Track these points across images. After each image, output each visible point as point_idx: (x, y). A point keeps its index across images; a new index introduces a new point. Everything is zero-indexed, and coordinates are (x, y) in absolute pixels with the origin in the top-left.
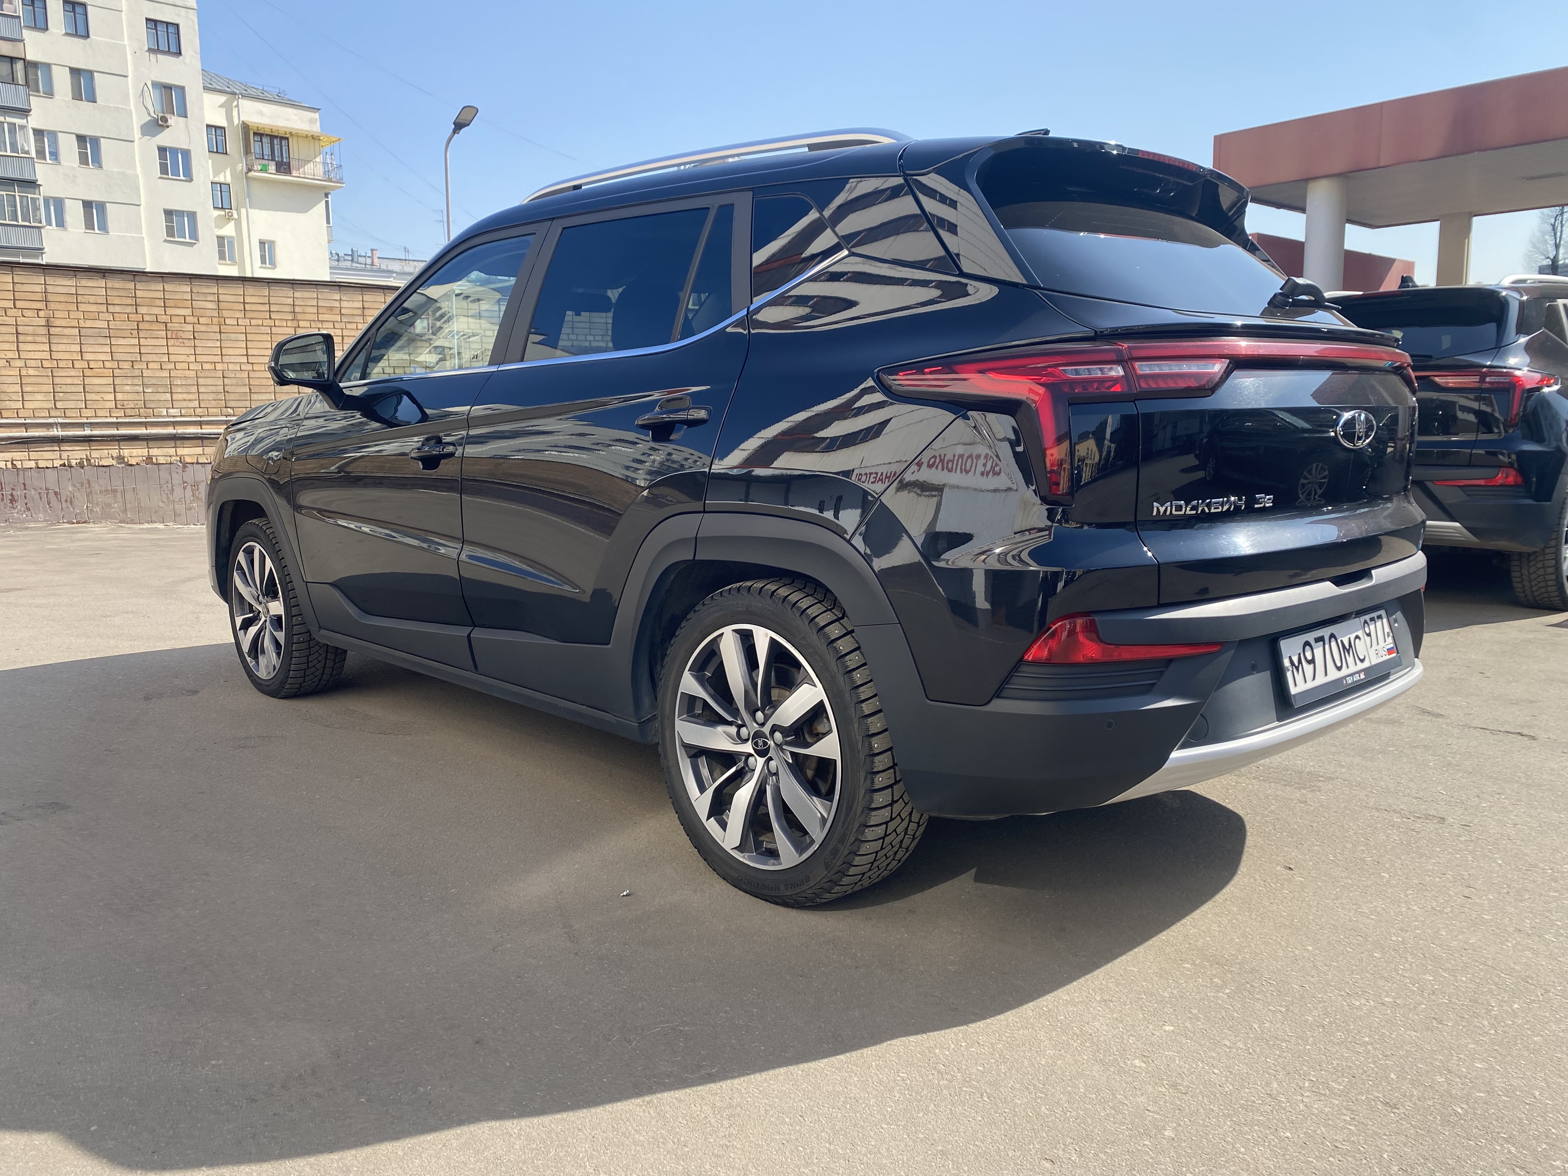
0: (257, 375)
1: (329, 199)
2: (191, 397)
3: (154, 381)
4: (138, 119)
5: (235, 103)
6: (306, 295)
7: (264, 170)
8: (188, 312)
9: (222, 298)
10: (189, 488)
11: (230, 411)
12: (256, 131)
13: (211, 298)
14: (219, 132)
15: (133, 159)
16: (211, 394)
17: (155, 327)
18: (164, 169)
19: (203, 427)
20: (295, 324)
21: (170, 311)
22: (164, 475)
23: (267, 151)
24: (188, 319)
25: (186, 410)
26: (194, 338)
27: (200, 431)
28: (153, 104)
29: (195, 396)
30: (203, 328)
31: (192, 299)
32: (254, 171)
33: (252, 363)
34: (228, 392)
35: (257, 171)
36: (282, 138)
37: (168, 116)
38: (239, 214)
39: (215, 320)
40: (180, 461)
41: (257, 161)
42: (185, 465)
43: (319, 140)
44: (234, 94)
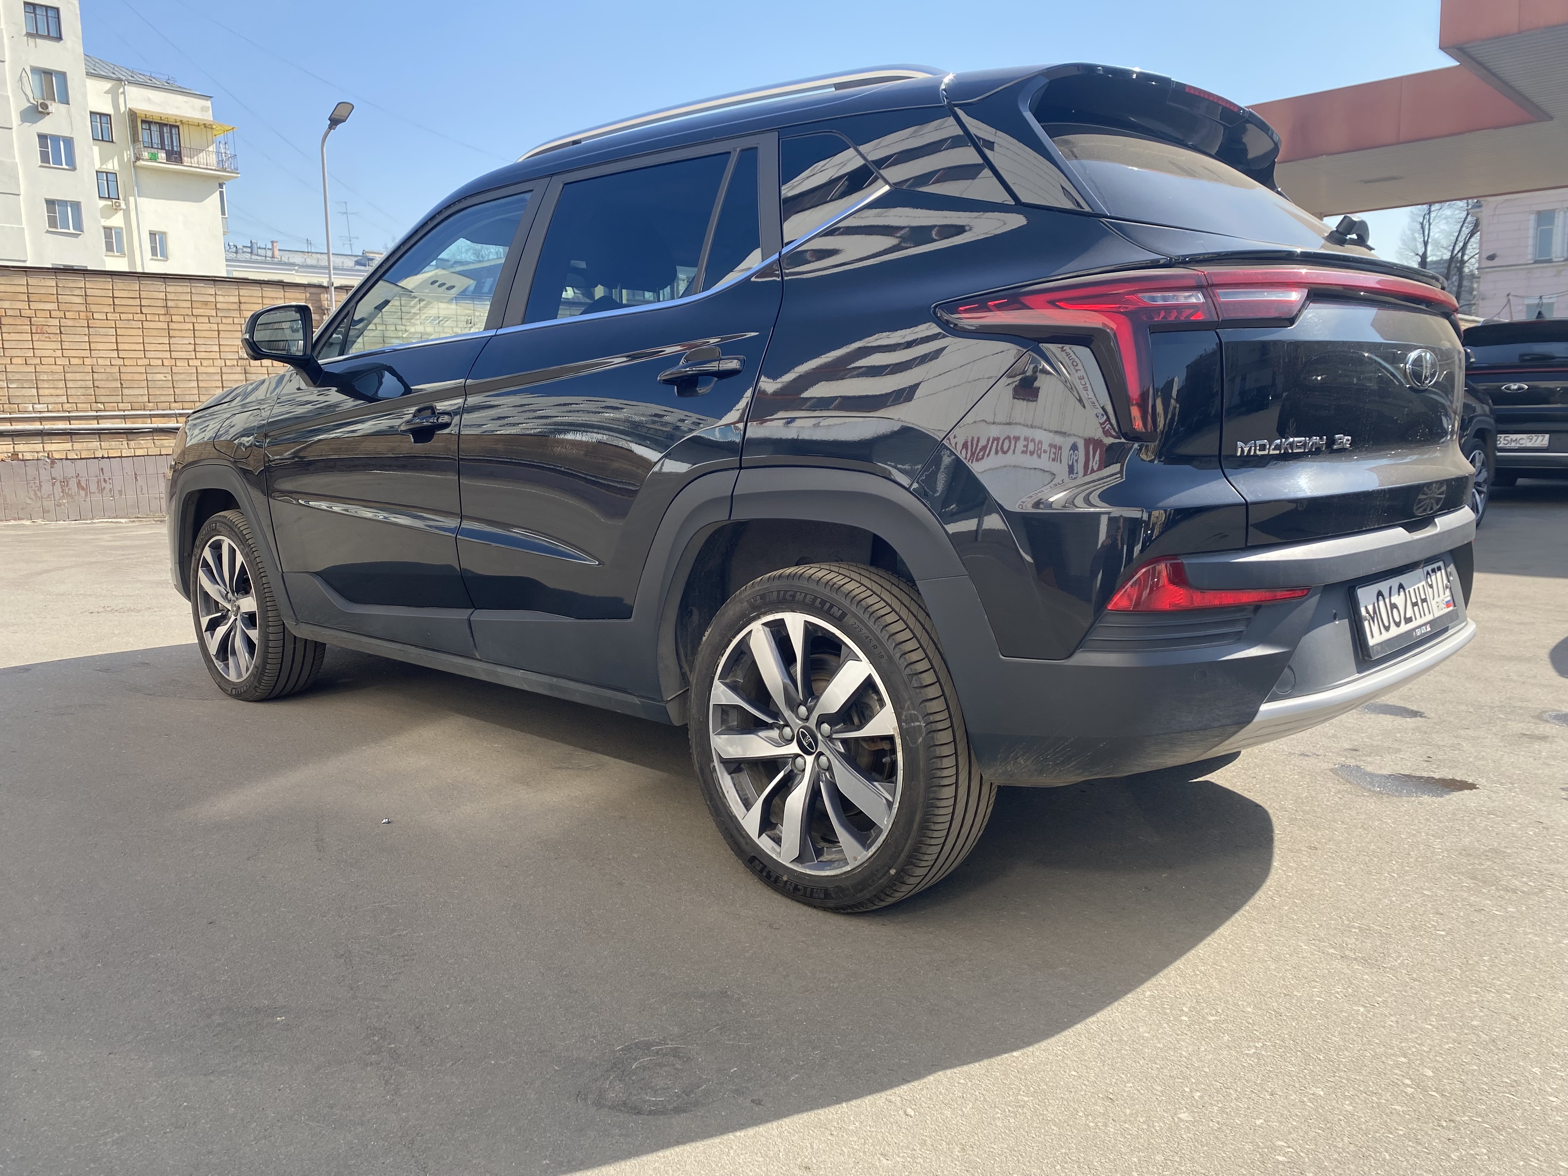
0: (129, 369)
1: (224, 190)
2: (58, 392)
3: (18, 376)
4: (16, 106)
5: (121, 90)
6: (180, 289)
7: (154, 158)
8: (54, 306)
9: (89, 292)
10: (58, 483)
11: (101, 406)
12: (144, 119)
13: (77, 292)
14: (104, 119)
15: (11, 146)
16: (80, 389)
17: (19, 321)
18: (45, 157)
19: (72, 422)
20: (168, 318)
21: (34, 306)
22: (31, 471)
23: (156, 139)
24: (54, 314)
25: (53, 405)
26: (61, 333)
27: (68, 426)
28: (32, 90)
29: (63, 391)
30: (70, 323)
31: (57, 294)
32: (143, 160)
33: (123, 358)
34: (98, 387)
35: (146, 160)
36: (172, 126)
37: (48, 103)
38: (127, 204)
39: (83, 315)
40: (48, 457)
41: (146, 149)
42: (53, 461)
43: (212, 128)
44: (120, 80)
